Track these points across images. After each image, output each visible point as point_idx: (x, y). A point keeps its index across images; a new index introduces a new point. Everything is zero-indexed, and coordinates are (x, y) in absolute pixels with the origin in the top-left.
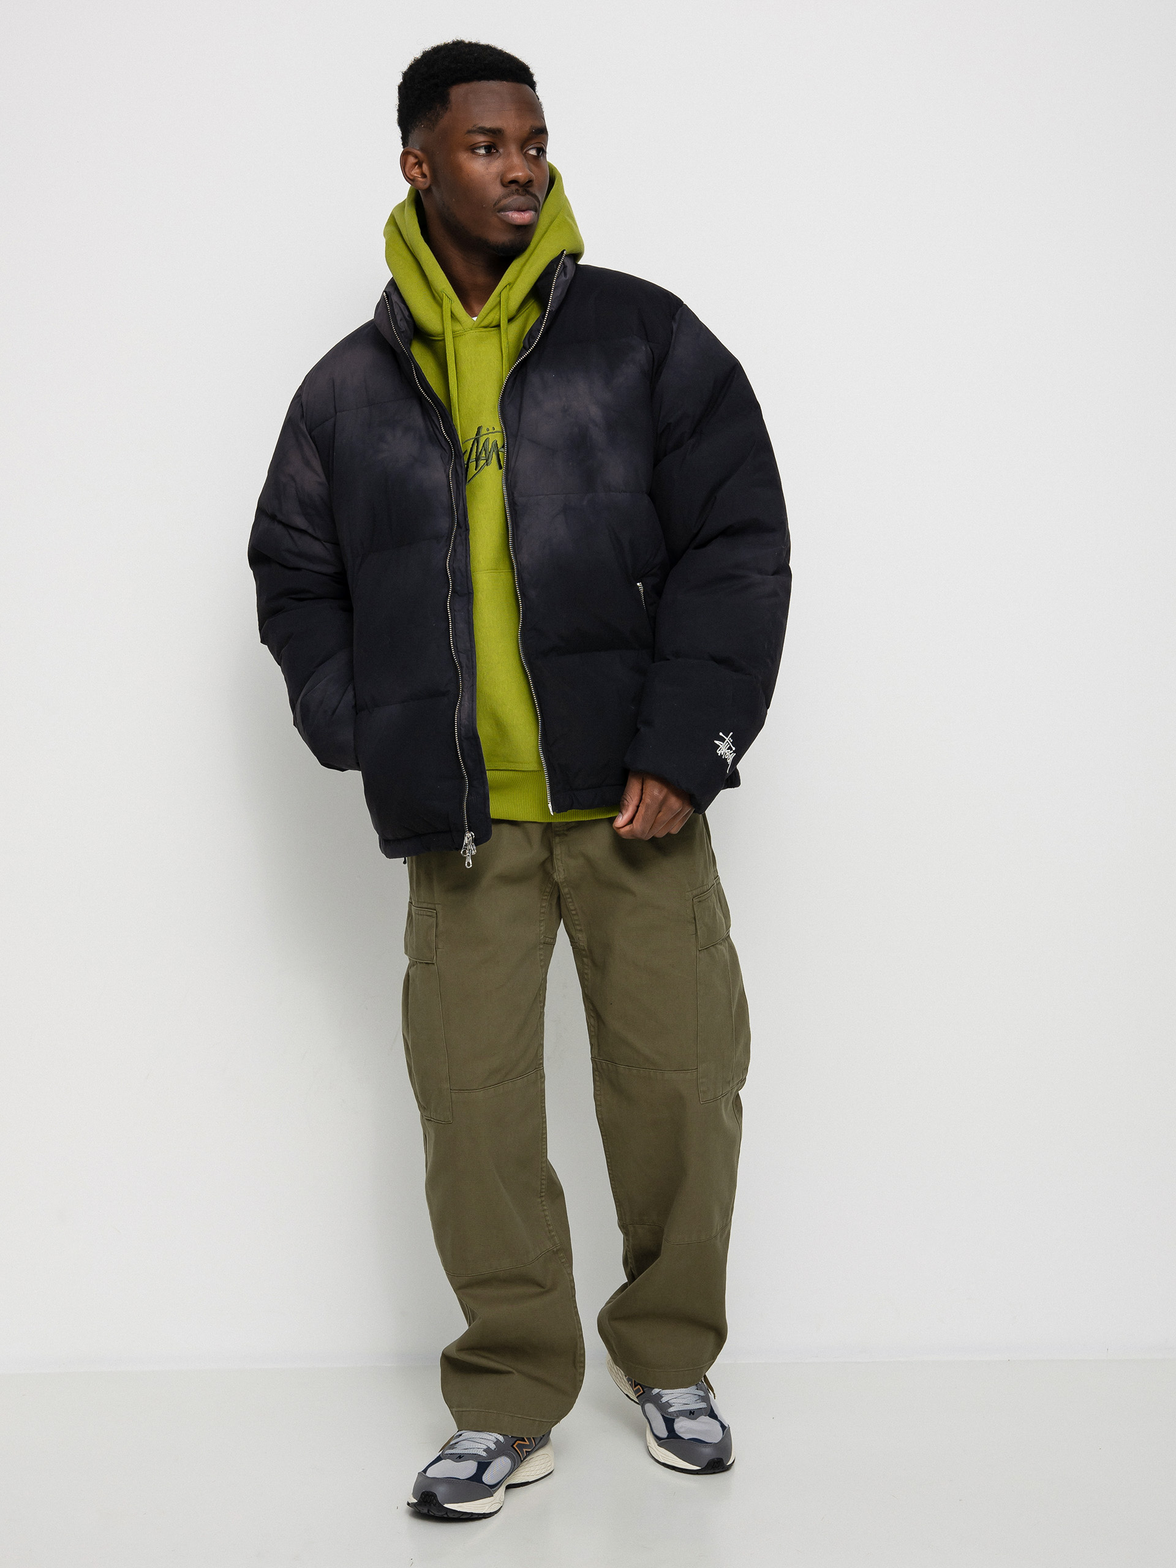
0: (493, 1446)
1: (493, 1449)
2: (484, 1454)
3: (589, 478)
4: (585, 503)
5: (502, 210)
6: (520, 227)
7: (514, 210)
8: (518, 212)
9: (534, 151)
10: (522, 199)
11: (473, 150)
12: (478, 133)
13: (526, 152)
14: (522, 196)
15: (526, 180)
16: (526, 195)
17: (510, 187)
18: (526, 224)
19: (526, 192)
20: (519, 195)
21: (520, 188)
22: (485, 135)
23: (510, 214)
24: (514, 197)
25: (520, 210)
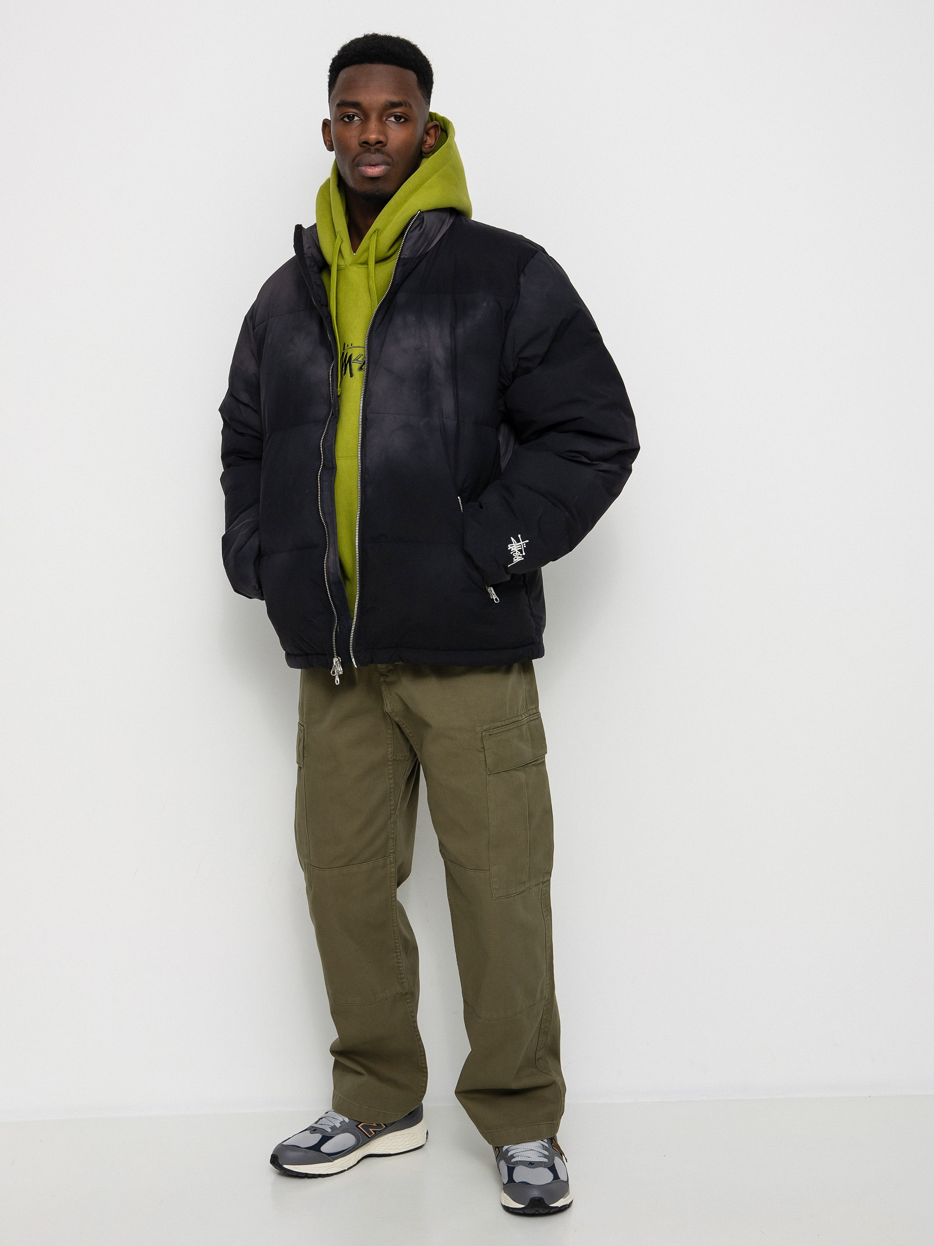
0: (338, 1125)
1: (338, 1127)
2: (329, 1130)
3: (428, 405)
4: (422, 423)
5: (358, 165)
6: (374, 179)
7: (366, 165)
8: (369, 167)
9: (393, 119)
10: (373, 156)
11: (342, 119)
12: (343, 105)
13: (386, 120)
14: (373, 154)
15: (376, 141)
16: (377, 153)
17: (364, 147)
18: (376, 176)
19: (378, 150)
20: (371, 153)
21: (371, 148)
22: (348, 107)
23: (363, 168)
24: (367, 154)
25: (371, 165)
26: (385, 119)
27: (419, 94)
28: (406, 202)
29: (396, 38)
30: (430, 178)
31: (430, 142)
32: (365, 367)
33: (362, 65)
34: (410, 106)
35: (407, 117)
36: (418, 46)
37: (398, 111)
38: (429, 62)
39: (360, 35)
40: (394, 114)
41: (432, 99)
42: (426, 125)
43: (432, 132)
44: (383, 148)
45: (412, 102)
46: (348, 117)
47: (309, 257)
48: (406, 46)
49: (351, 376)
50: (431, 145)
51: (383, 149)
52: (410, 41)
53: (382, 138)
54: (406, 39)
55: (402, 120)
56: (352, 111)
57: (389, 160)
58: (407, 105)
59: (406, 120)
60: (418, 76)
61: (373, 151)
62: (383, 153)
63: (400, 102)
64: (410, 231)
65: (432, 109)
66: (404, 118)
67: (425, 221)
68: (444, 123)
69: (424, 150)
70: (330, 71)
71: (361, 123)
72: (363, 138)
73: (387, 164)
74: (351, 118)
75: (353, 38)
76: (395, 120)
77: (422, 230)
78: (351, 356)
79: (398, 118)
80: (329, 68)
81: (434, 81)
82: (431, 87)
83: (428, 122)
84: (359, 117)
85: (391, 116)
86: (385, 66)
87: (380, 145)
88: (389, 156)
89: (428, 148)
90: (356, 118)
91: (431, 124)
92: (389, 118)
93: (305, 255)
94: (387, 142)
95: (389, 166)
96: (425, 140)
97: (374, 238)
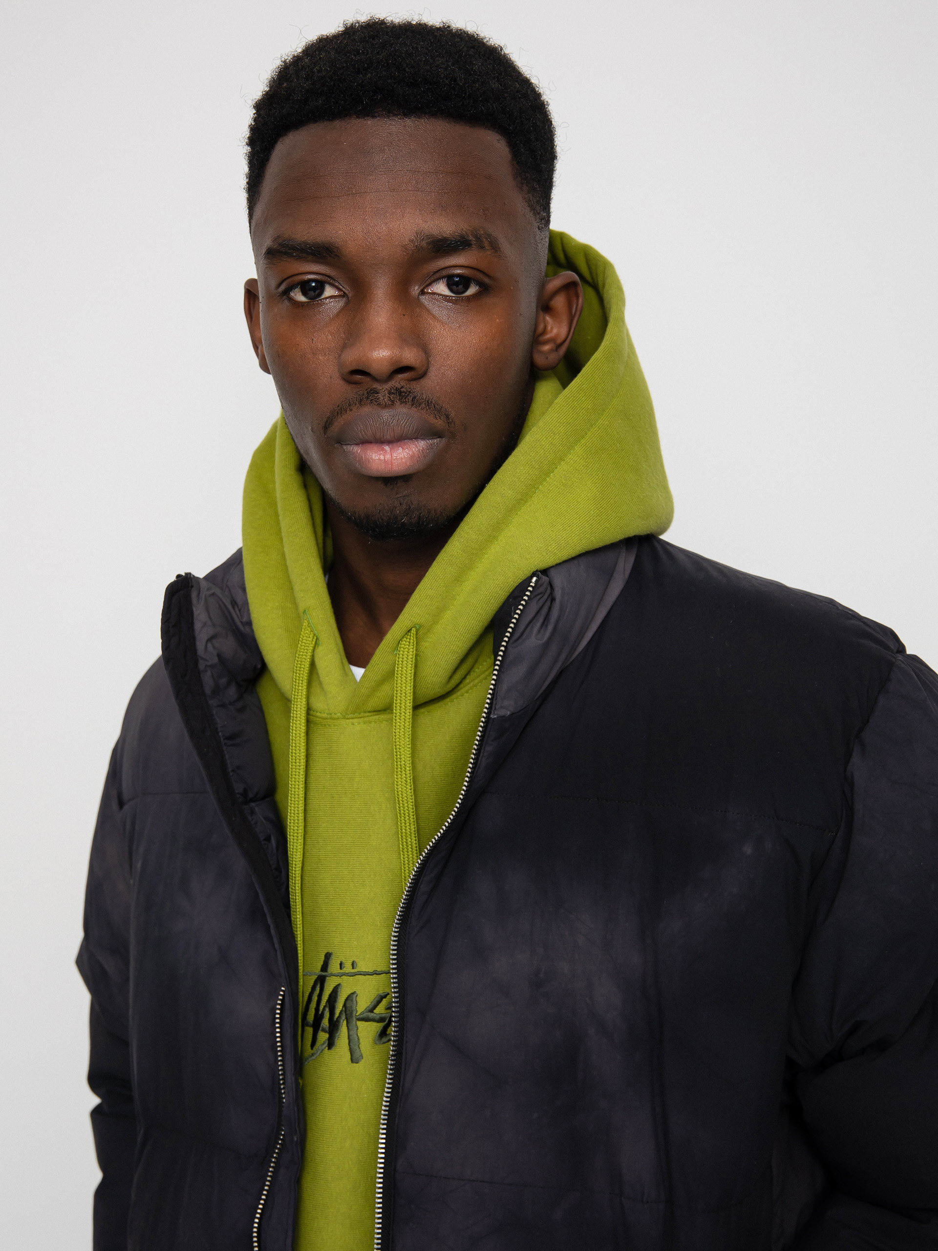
5: (340, 441)
6: (390, 481)
7: (365, 442)
8: (375, 447)
9: (441, 288)
10: (386, 414)
11: (286, 292)
12: (285, 253)
13: (423, 292)
14: (386, 406)
15: (392, 368)
16: (398, 403)
17: (355, 383)
18: (400, 474)
19: (401, 395)
20: (379, 404)
21: (376, 386)
22: (300, 258)
23: (357, 450)
24: (366, 410)
25: (379, 441)
26: (415, 290)
27: (518, 202)
28: (495, 538)
29: (439, 29)
30: (562, 459)
31: (555, 331)
32: (392, 1030)
33: (337, 123)
34: (495, 247)
35: (486, 280)
36: (507, 51)
37: (458, 262)
38: (539, 95)
39: (332, 27)
40: (444, 273)
41: (554, 206)
42: (542, 286)
43: (559, 302)
44: (414, 384)
45: (499, 232)
46: (305, 287)
47: (212, 666)
48: (472, 51)
49: (354, 1059)
50: (559, 341)
51: (416, 387)
52: (482, 35)
53: (410, 356)
54: (471, 28)
55: (472, 290)
56: (312, 270)
57: (439, 423)
58: (486, 244)
59: (485, 289)
60: (513, 146)
61: (383, 397)
62: (415, 402)
63: (462, 237)
64: (514, 638)
65: (556, 225)
66: (480, 284)
67: (558, 594)
68: (589, 268)
69: (540, 360)
70: (251, 142)
71: (342, 309)
72: (351, 357)
73: (432, 433)
74: (314, 290)
75: (312, 35)
76: (451, 290)
77: (550, 628)
78: (350, 998)
79: (457, 284)
80: (246, 133)
81: (558, 150)
82: (551, 170)
83: (546, 276)
84: (339, 289)
85: (437, 280)
86: (408, 122)
87: (406, 375)
88: (430, 405)
89: (551, 351)
90: (329, 291)
91: (555, 283)
92: (430, 284)
93: (201, 661)
94: (428, 362)
95: (440, 437)
96: (541, 326)
97: (407, 651)
